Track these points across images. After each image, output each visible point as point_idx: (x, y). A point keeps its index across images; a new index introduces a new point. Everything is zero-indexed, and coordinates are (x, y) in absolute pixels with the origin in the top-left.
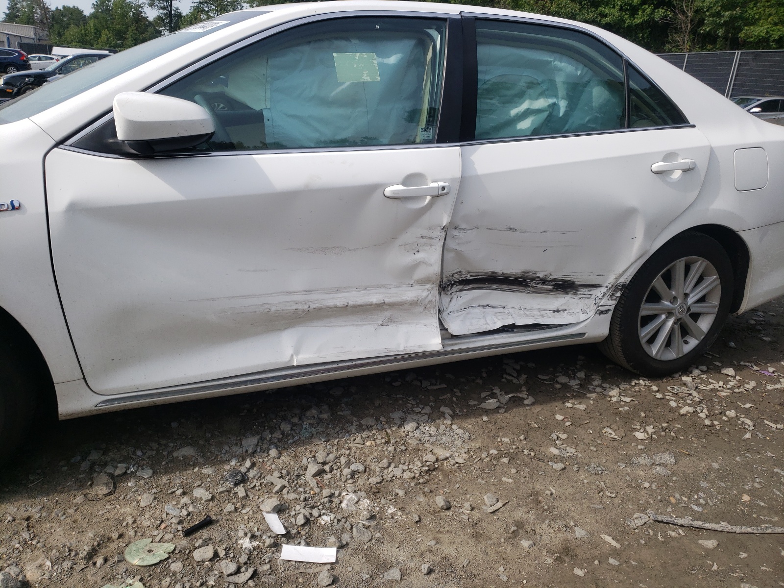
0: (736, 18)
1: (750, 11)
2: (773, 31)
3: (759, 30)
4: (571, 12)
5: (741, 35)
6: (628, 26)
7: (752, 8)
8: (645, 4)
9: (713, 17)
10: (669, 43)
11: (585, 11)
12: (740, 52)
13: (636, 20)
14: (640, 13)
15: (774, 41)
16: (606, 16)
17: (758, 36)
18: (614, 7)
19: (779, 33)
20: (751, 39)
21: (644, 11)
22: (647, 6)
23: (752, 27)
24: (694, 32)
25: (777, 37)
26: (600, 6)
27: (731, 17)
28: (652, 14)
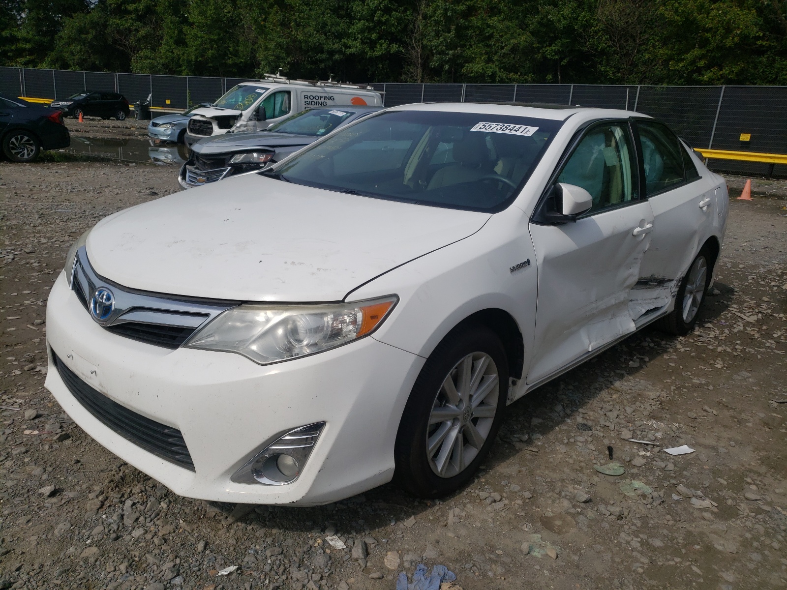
0: (458, 56)
1: (467, 51)
2: (487, 68)
3: (477, 67)
4: (318, 42)
5: (464, 71)
6: (370, 57)
7: (469, 49)
8: (382, 39)
9: (439, 54)
10: (405, 73)
11: (330, 42)
12: (465, 84)
13: (375, 53)
14: (378, 47)
15: (488, 76)
16: (350, 47)
17: (477, 72)
18: (355, 40)
19: (491, 70)
20: (472, 75)
21: (381, 46)
22: (383, 41)
23: (470, 64)
24: (425, 66)
25: (490, 74)
26: (344, 38)
27: (453, 55)
28: (388, 48)
